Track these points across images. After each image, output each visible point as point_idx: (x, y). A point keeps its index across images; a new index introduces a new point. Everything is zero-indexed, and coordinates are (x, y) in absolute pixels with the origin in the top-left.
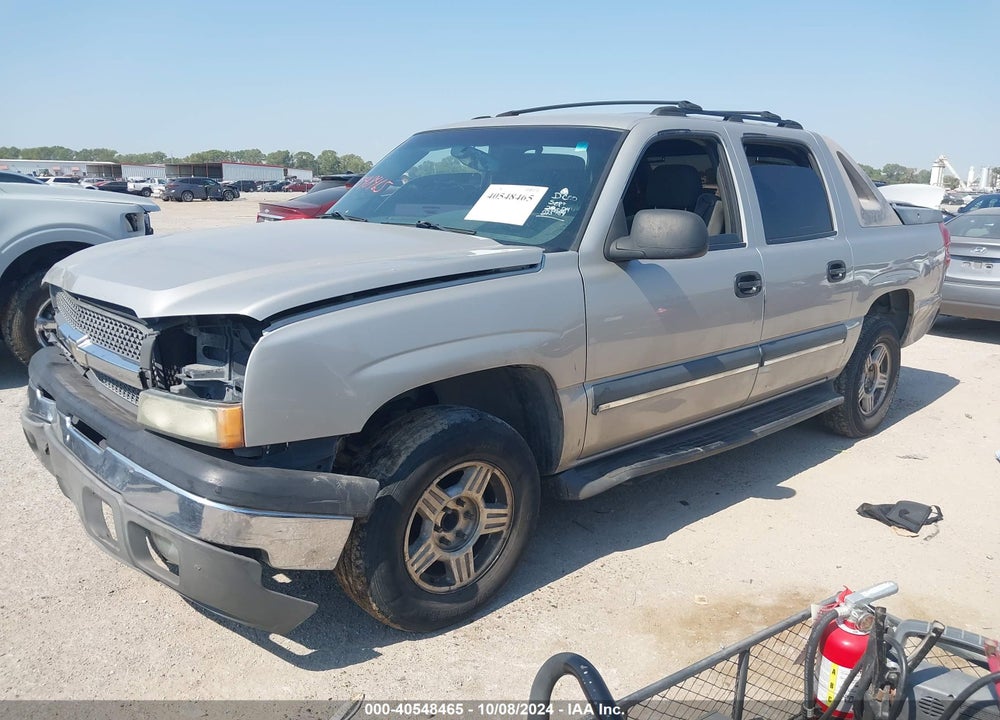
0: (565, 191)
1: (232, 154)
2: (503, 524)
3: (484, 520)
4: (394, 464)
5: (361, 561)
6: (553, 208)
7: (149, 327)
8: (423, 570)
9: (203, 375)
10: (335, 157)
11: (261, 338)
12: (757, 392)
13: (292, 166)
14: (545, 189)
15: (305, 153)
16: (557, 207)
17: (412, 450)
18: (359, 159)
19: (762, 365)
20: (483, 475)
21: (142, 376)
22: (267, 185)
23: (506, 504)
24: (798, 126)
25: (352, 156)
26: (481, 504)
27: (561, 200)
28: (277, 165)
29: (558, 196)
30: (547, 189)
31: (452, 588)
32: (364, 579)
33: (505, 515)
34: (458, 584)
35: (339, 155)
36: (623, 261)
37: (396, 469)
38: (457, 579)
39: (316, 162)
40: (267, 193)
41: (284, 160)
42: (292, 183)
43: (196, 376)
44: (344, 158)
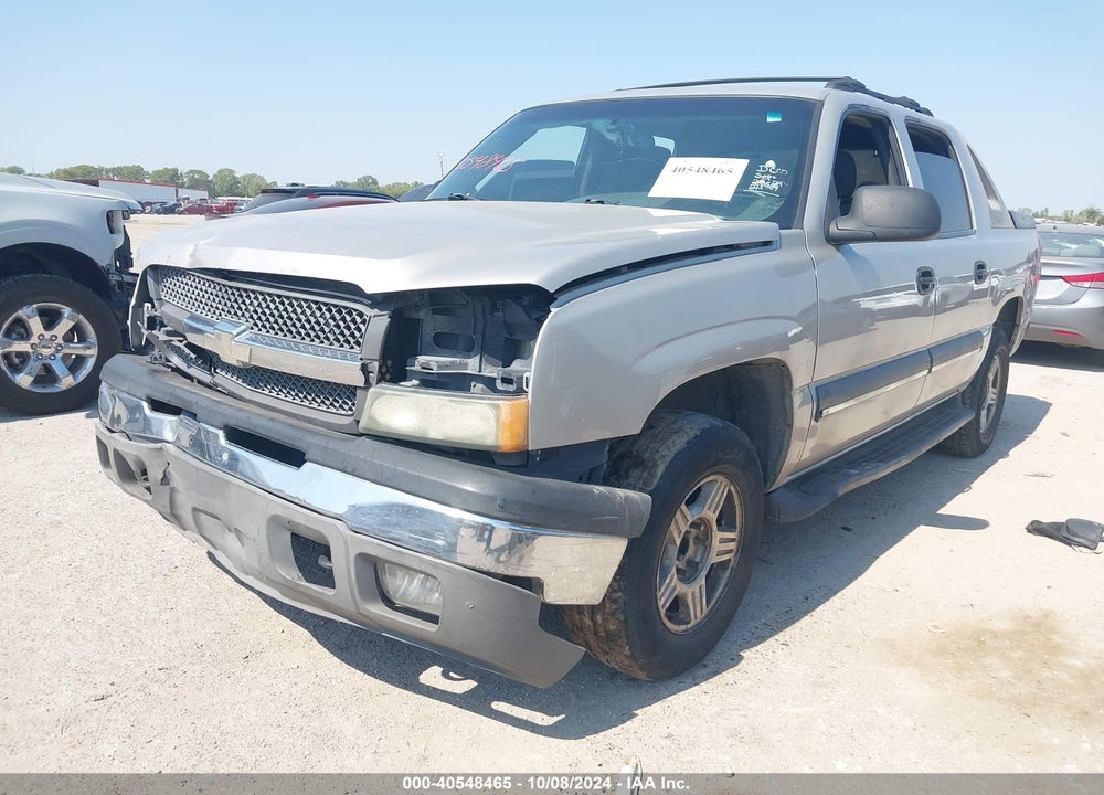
0: (771, 164)
1: (108, 171)
2: (731, 551)
3: (716, 546)
4: (652, 475)
5: (619, 594)
6: (762, 182)
7: (372, 306)
8: (668, 605)
9: (447, 367)
10: (234, 178)
11: (550, 315)
12: (921, 402)
13: (182, 186)
14: (745, 162)
15: (197, 172)
16: (766, 181)
17: (669, 459)
18: (262, 179)
19: (930, 372)
20: (721, 491)
21: (365, 369)
22: (157, 206)
23: (736, 527)
24: (929, 113)
25: (254, 176)
26: (715, 527)
27: (768, 173)
28: (165, 184)
29: (764, 169)
30: (747, 161)
31: (689, 626)
32: (621, 616)
33: (733, 540)
34: (693, 622)
35: (238, 175)
36: (838, 242)
37: (656, 481)
38: (693, 616)
39: (211, 182)
40: (156, 216)
41: (171, 178)
42: (184, 205)
43: (439, 367)
44: (244, 178)
